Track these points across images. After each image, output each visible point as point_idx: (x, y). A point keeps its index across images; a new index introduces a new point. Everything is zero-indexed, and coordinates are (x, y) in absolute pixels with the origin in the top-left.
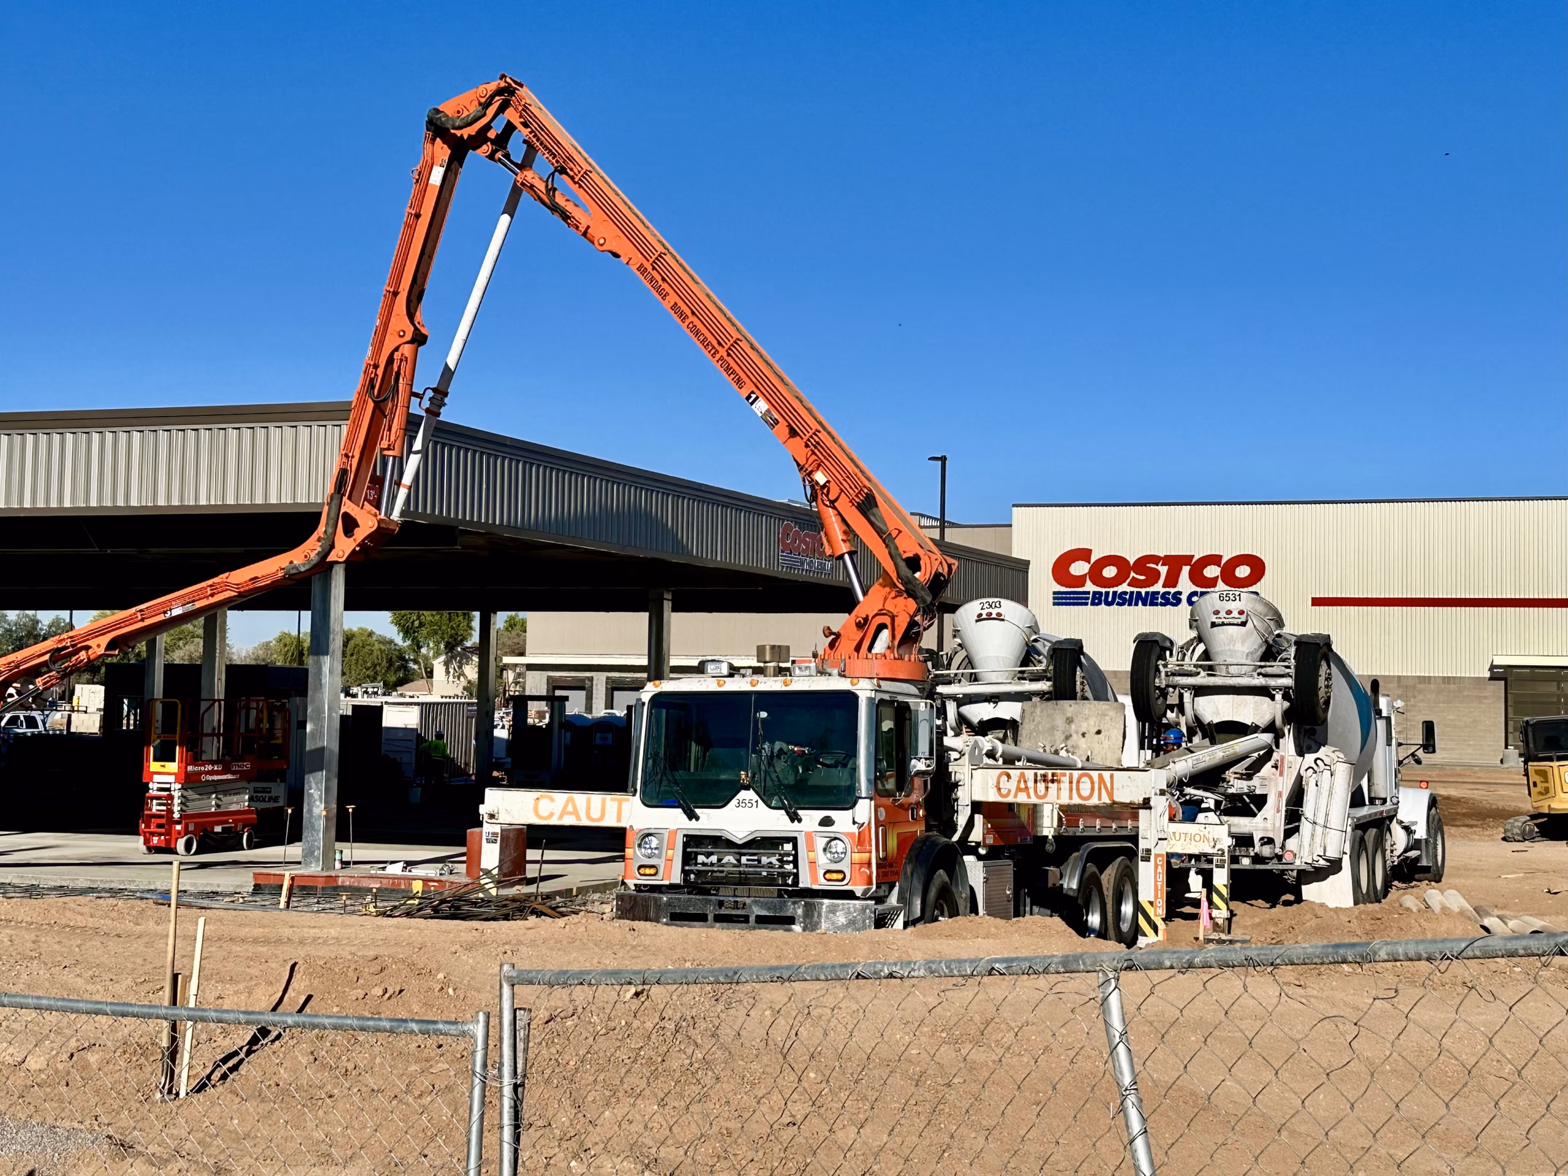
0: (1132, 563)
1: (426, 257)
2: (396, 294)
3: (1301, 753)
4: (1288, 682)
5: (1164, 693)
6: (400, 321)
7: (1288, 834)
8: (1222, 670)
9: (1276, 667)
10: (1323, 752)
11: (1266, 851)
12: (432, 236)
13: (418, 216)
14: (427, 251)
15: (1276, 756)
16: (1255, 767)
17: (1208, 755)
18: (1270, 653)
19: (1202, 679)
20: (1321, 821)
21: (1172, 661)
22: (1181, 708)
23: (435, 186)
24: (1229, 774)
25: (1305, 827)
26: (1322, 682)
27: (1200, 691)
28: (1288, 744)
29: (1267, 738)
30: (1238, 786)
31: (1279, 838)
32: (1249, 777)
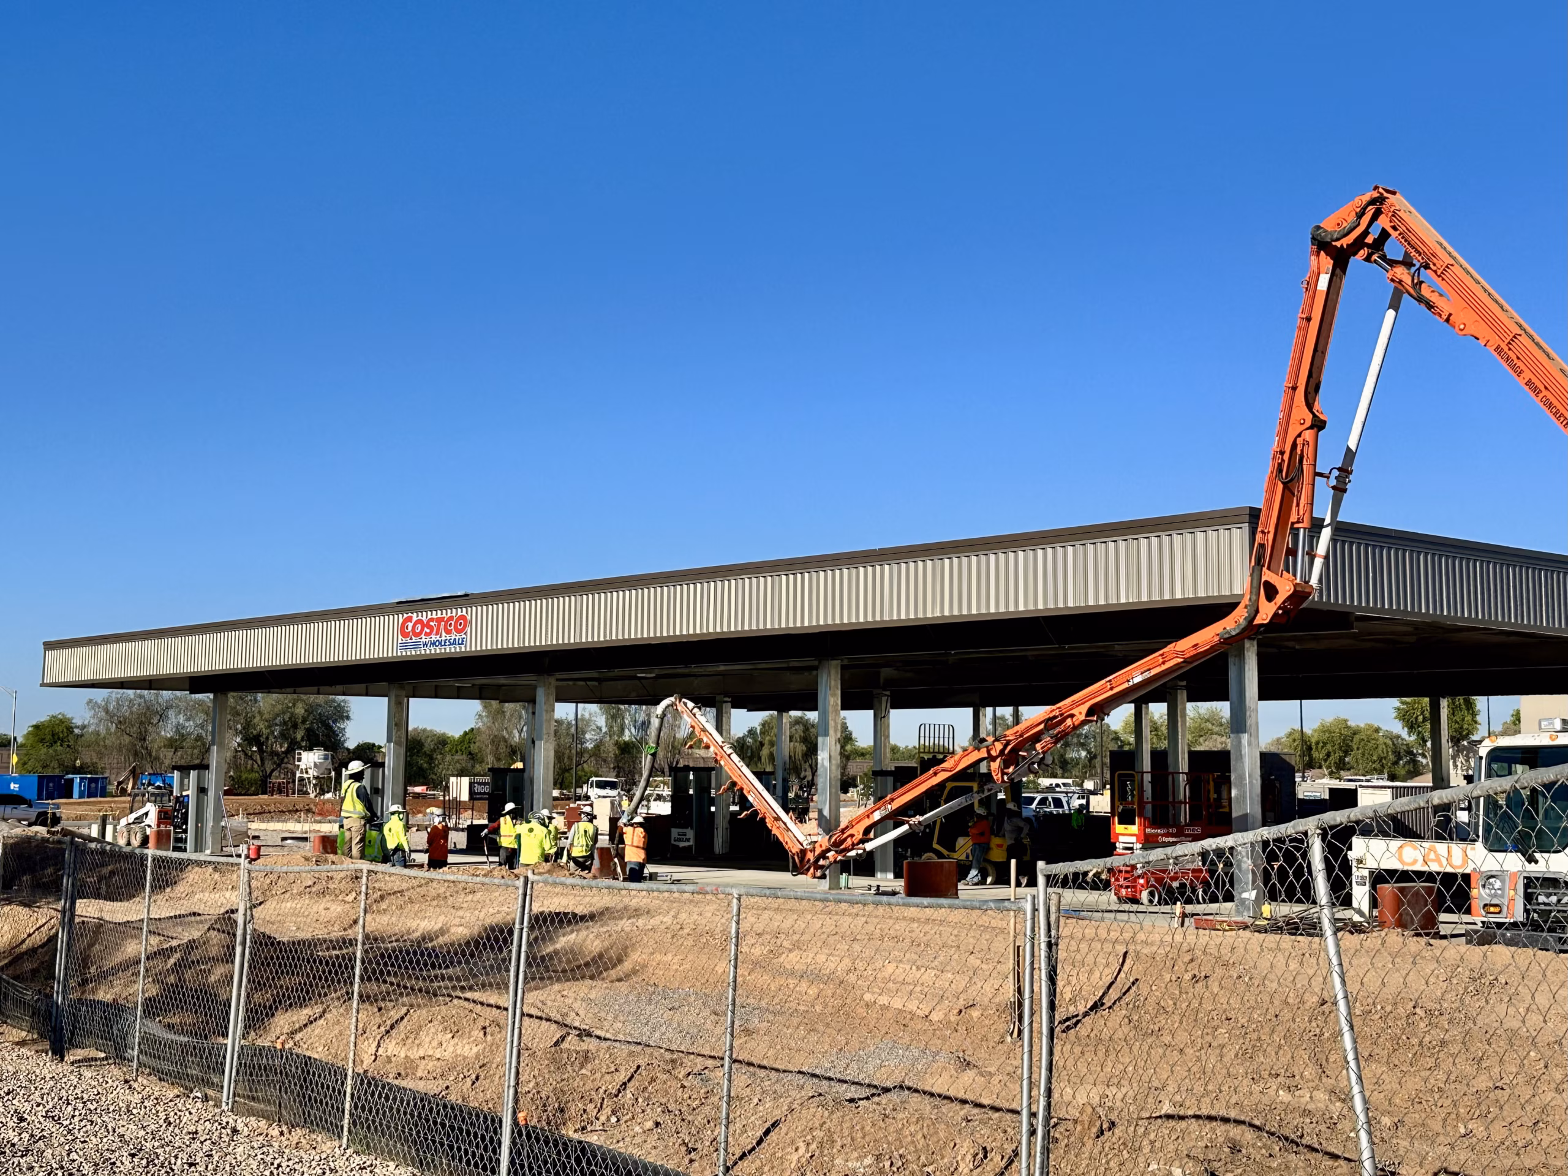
1: (1319, 353)
2: (1294, 388)
6: (1301, 412)
12: (1323, 334)
13: (1309, 319)
14: (1320, 348)
23: (1322, 291)
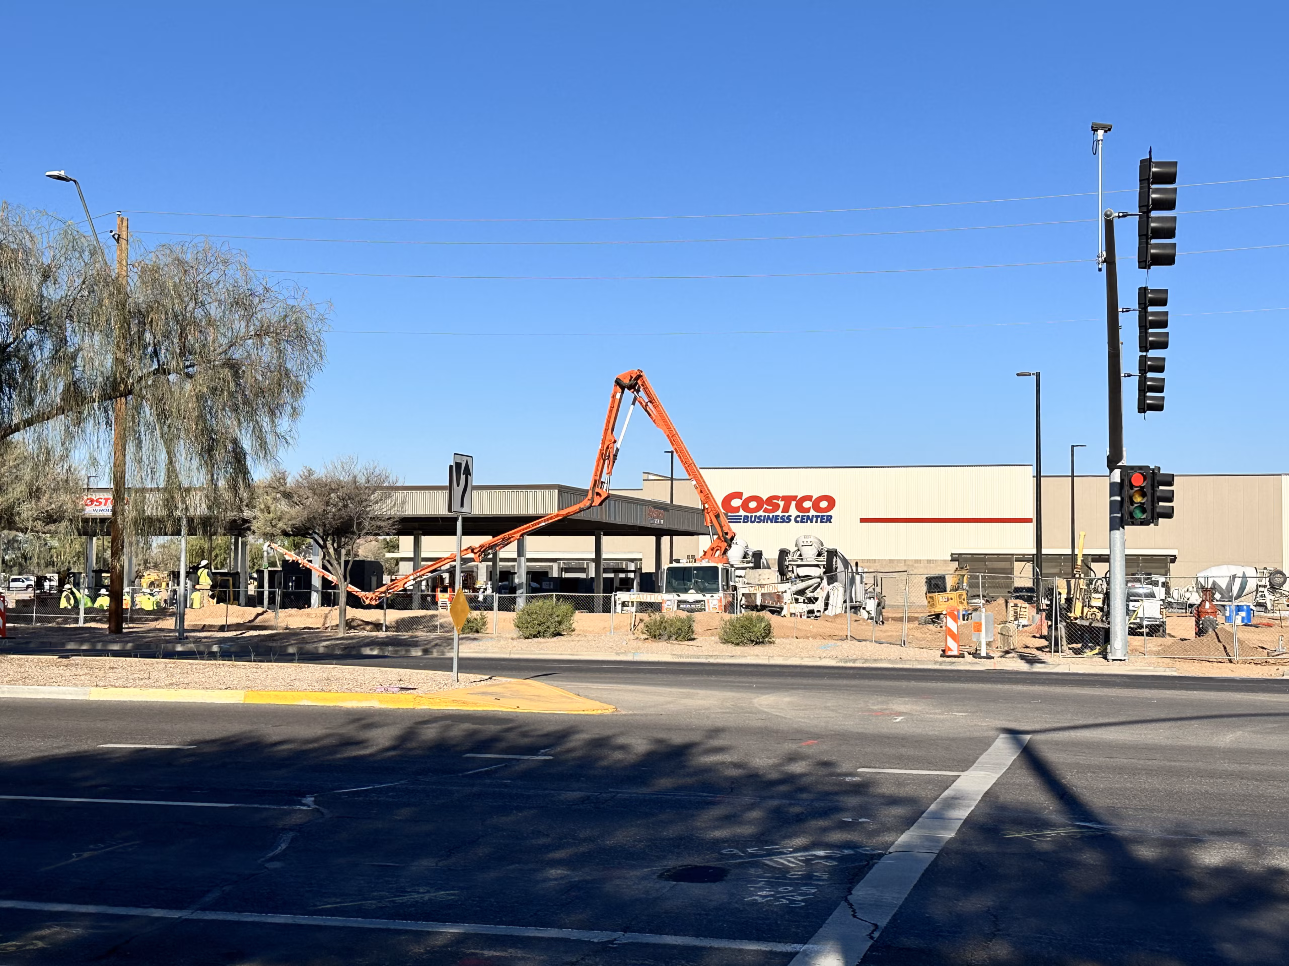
0: (765, 500)
3: (829, 585)
4: (825, 563)
5: (788, 567)
7: (826, 609)
8: (805, 560)
9: (821, 559)
10: (835, 584)
11: (818, 614)
15: (821, 585)
16: (816, 589)
17: (801, 585)
18: (819, 555)
19: (799, 562)
20: (834, 605)
21: (790, 557)
22: (793, 572)
24: (807, 591)
25: (830, 607)
26: (834, 563)
27: (798, 566)
28: (825, 581)
29: (819, 580)
30: (809, 594)
31: (822, 610)
32: (813, 592)
